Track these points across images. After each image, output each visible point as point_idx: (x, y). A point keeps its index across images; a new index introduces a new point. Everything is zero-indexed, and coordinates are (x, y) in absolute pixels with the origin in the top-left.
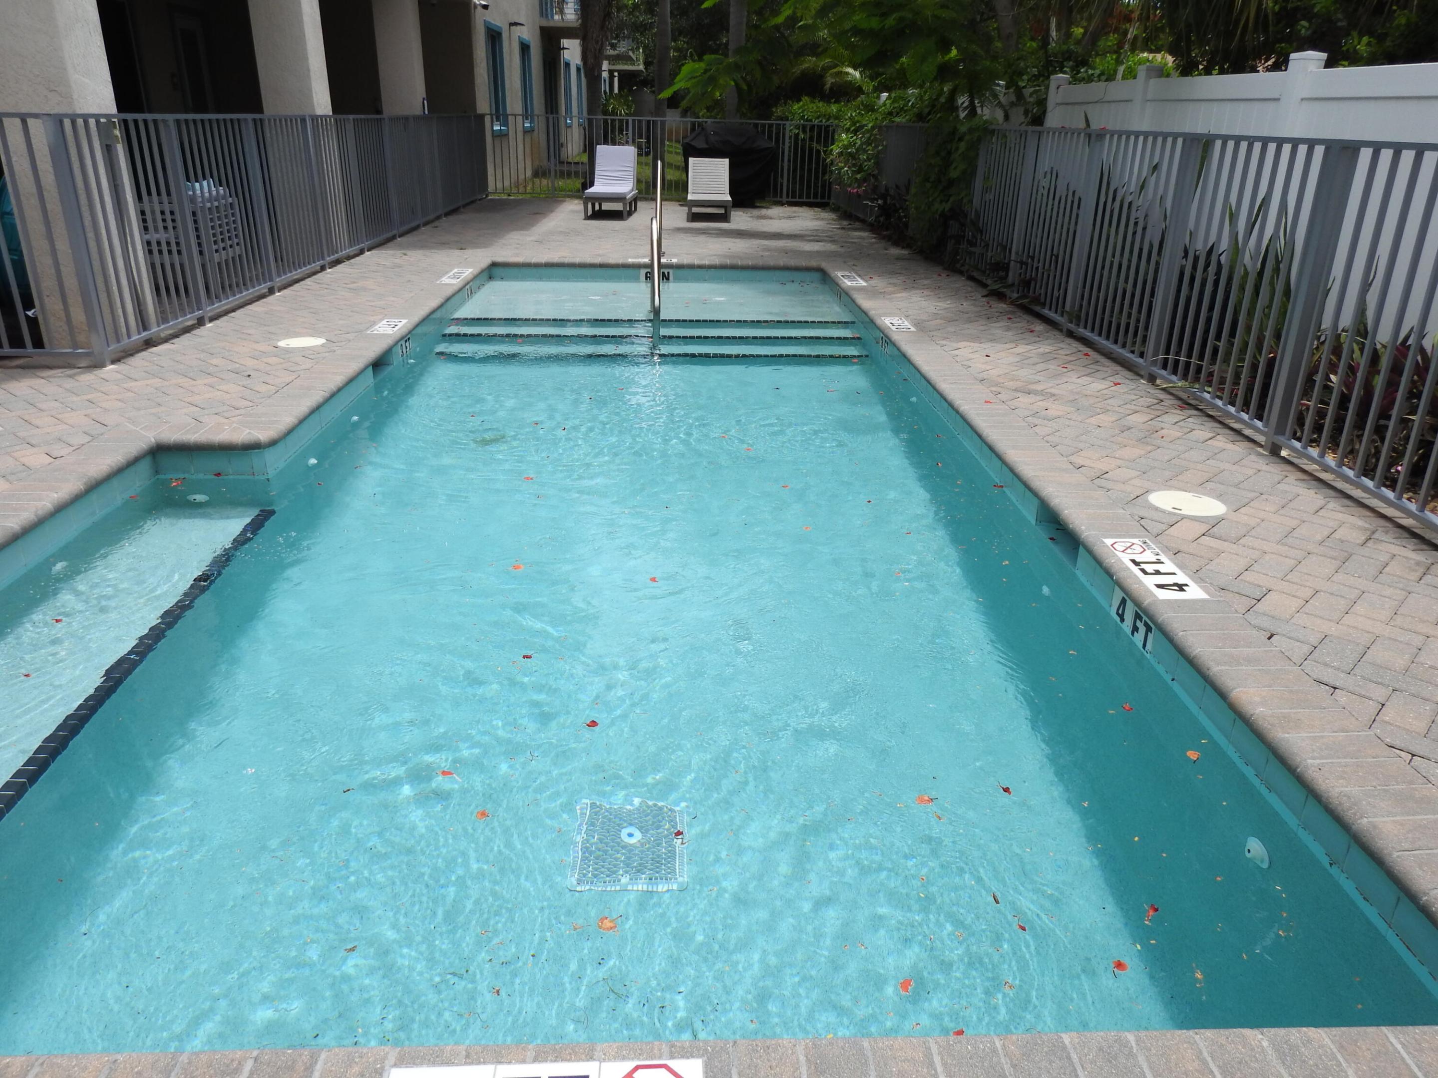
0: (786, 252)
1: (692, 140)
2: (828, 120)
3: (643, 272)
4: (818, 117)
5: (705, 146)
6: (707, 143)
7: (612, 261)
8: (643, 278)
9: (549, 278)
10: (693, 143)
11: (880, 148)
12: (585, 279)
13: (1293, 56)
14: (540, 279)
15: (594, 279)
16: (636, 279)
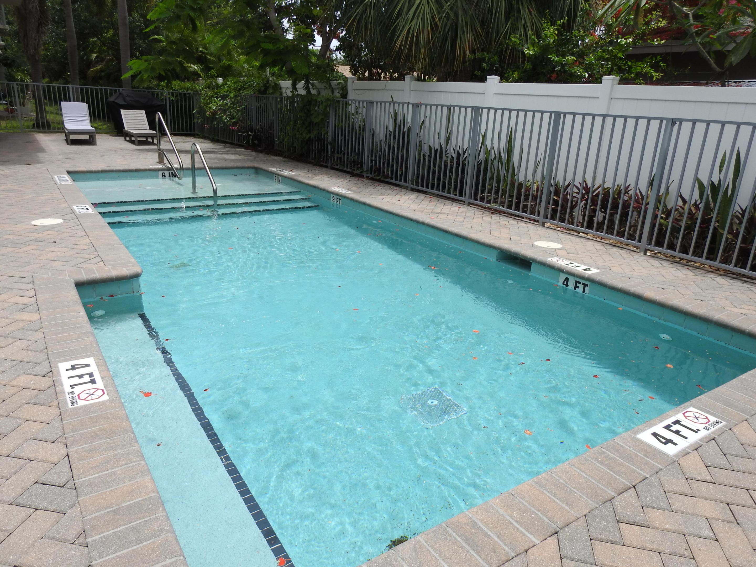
0: (222, 159)
1: (116, 99)
2: (187, 91)
3: (160, 173)
4: (181, 89)
5: (124, 103)
6: (125, 101)
7: (142, 168)
8: (161, 176)
9: (104, 179)
10: (117, 101)
11: (243, 106)
12: (126, 178)
13: (488, 77)
14: (99, 180)
15: (132, 178)
16: (157, 177)
